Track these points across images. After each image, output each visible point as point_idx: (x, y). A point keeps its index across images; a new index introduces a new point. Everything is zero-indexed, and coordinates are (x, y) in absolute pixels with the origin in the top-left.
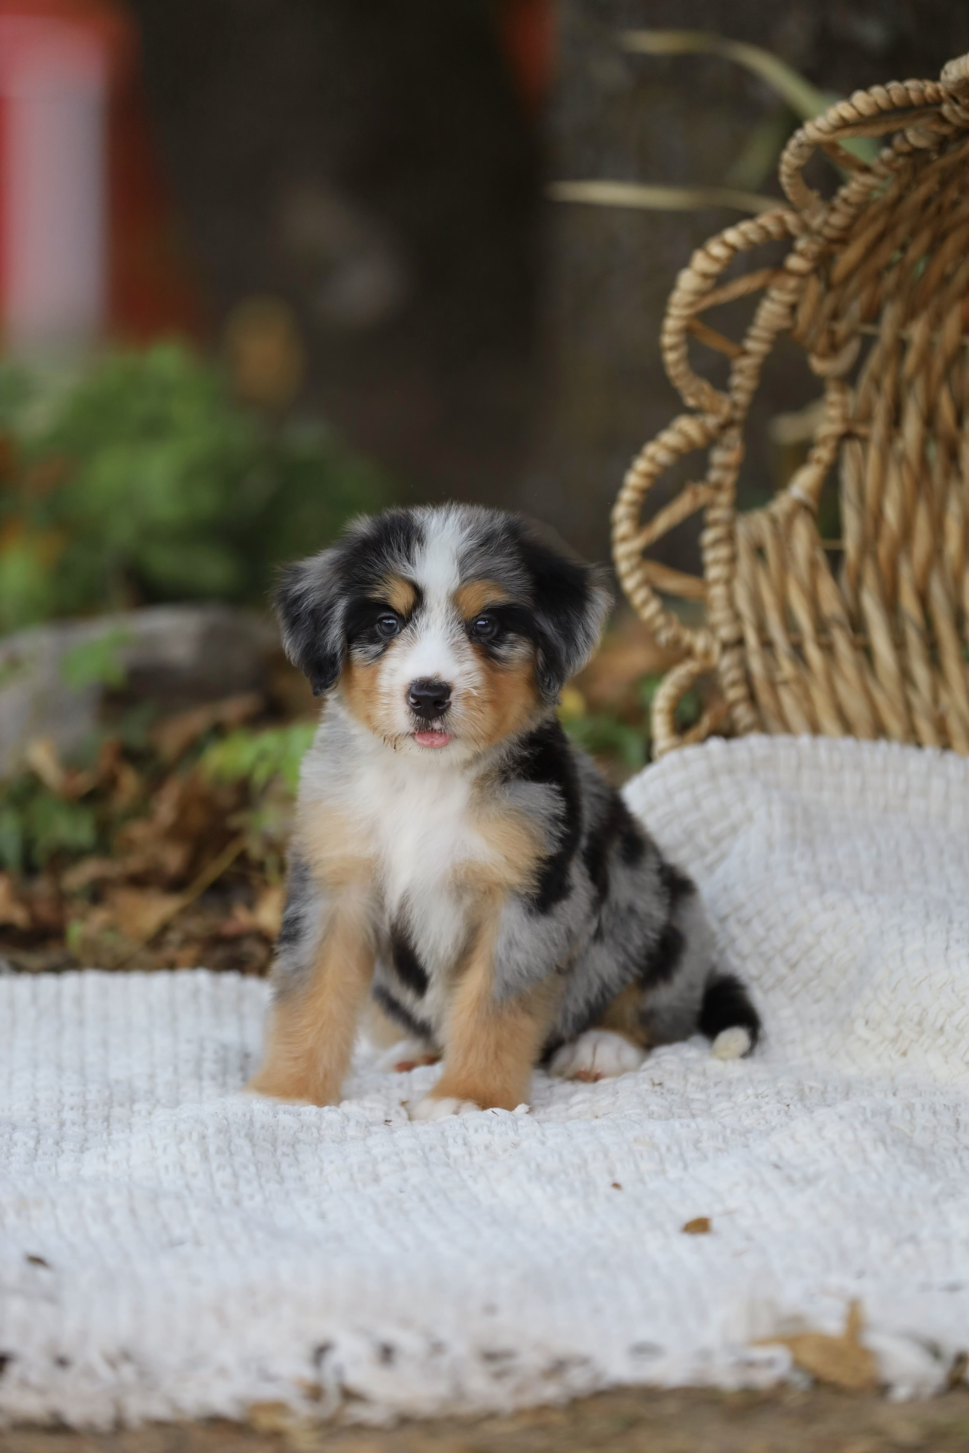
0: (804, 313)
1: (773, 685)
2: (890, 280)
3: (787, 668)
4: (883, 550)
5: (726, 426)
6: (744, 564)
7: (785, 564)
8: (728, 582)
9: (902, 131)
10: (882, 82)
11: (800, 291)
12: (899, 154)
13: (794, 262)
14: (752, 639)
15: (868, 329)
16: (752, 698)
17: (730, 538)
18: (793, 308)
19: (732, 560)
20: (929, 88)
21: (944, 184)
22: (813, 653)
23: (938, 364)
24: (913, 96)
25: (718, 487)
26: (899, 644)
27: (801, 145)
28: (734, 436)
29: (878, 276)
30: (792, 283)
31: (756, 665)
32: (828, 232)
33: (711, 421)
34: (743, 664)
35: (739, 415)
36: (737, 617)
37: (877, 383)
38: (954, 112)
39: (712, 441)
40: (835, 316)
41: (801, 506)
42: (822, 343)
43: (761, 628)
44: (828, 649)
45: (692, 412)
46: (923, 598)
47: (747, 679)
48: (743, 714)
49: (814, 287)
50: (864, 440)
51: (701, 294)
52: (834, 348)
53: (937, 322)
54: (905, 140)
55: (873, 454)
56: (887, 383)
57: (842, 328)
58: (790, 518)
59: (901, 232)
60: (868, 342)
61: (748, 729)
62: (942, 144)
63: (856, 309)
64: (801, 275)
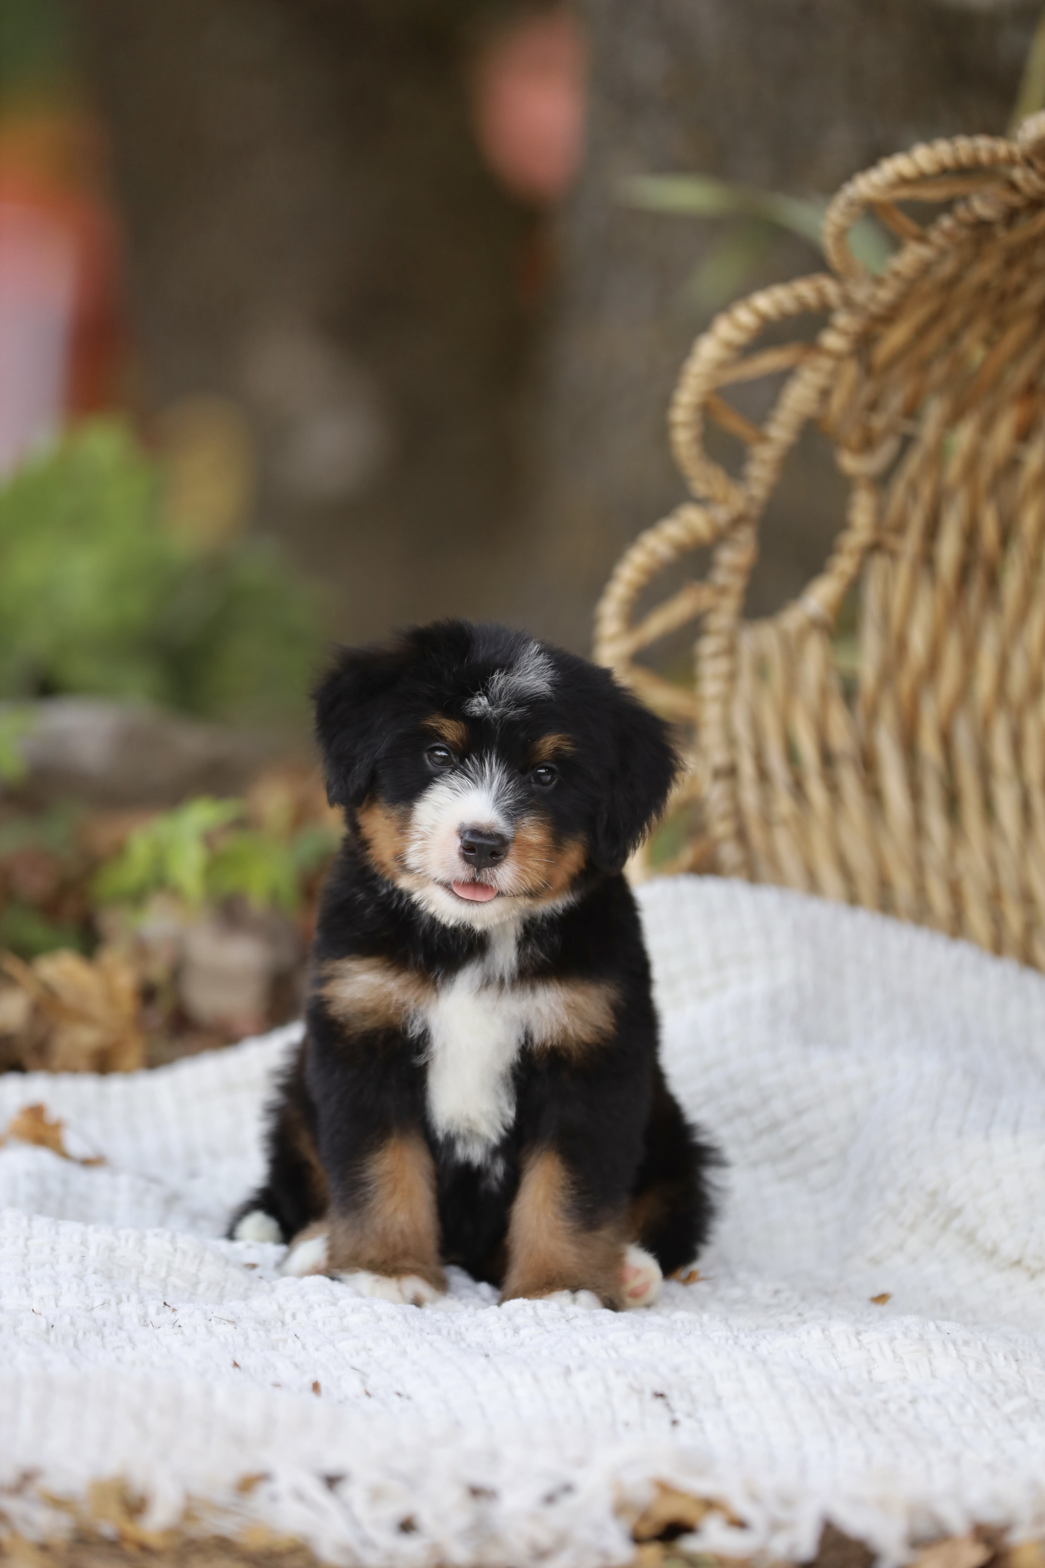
0: (838, 401)
1: (767, 822)
2: (939, 371)
3: (784, 804)
4: (905, 682)
5: (738, 521)
6: (746, 682)
7: (792, 685)
8: (726, 701)
9: (965, 199)
10: (949, 135)
11: (835, 375)
12: (961, 223)
13: (832, 341)
14: (747, 768)
15: (907, 427)
16: (741, 835)
17: (731, 650)
18: (825, 394)
19: (732, 677)
20: (1002, 148)
21: (1010, 263)
22: (816, 791)
23: (985, 474)
24: (984, 156)
25: (723, 591)
26: (915, 792)
27: (851, 203)
28: (746, 536)
29: (924, 366)
30: (826, 364)
31: (750, 797)
32: (874, 308)
33: (722, 515)
34: (734, 796)
35: (755, 512)
36: (731, 742)
37: (913, 489)
38: (1027, 180)
39: (721, 537)
40: (873, 406)
41: (815, 624)
42: (854, 437)
43: (759, 757)
44: (833, 788)
45: (703, 502)
46: (946, 740)
47: (737, 813)
48: (729, 853)
49: (851, 371)
50: (894, 555)
51: (722, 365)
52: (868, 444)
53: (986, 428)
54: (969, 208)
55: (903, 571)
56: (926, 491)
57: (879, 422)
58: (802, 636)
59: (956, 316)
60: (907, 442)
61: (735, 871)
62: (1011, 216)
63: (896, 401)
64: (838, 357)
